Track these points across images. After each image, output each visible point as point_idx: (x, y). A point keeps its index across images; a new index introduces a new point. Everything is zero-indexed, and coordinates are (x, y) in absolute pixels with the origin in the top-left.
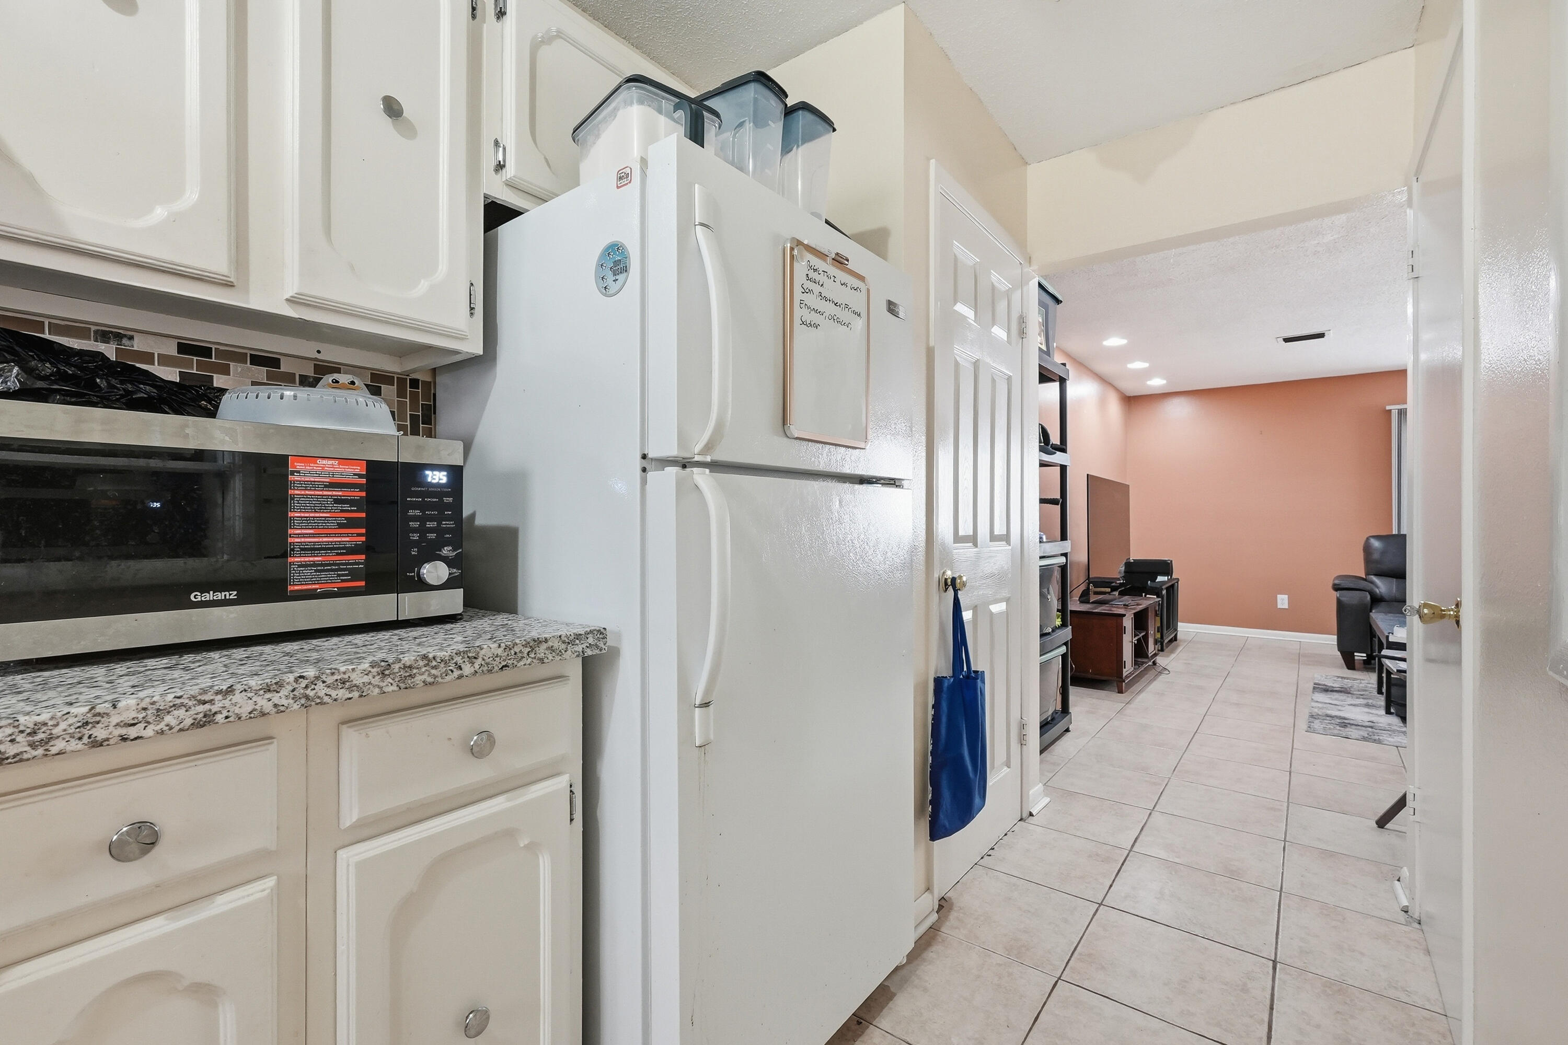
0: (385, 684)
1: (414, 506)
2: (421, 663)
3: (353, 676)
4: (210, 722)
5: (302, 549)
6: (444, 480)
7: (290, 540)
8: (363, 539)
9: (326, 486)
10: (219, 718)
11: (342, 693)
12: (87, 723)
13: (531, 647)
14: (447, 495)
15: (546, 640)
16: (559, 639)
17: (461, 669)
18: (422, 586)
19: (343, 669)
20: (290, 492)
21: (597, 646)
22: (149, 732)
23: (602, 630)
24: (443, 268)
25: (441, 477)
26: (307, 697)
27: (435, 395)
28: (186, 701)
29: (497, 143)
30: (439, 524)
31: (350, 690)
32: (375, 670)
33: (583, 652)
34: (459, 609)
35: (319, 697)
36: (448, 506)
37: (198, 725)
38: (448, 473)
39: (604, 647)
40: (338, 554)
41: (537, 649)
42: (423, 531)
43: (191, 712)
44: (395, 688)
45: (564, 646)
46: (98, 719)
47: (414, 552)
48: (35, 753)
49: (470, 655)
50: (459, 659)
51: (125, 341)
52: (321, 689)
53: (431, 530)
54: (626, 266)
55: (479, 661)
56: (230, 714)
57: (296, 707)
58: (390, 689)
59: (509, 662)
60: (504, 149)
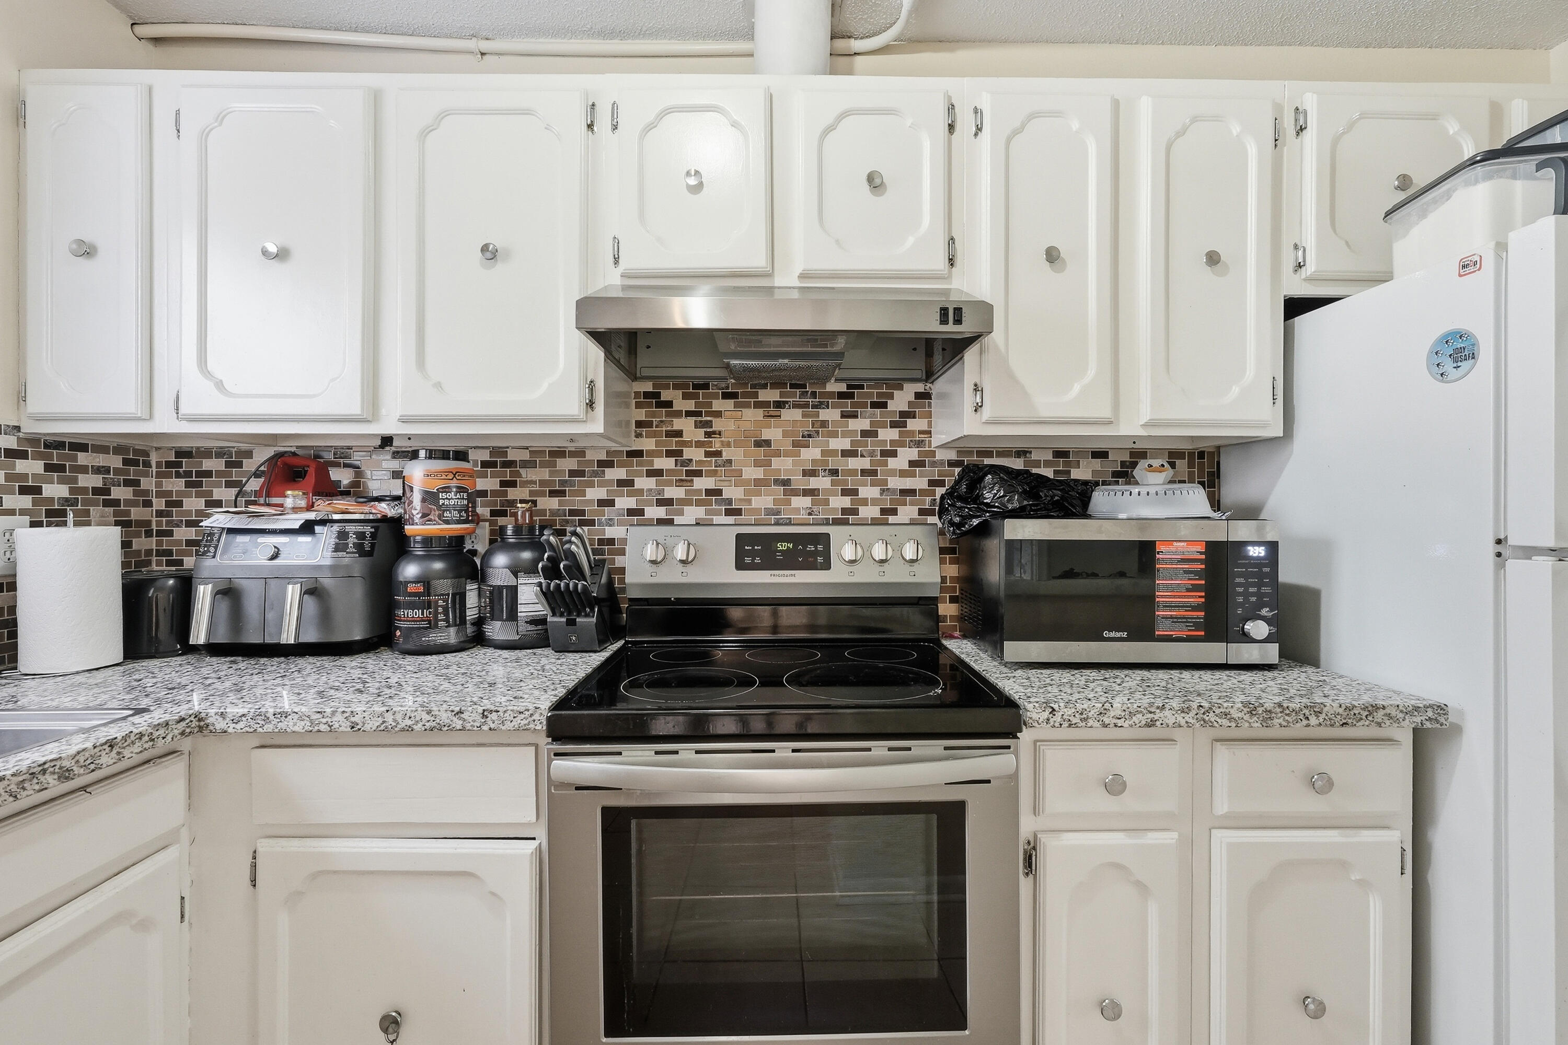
0: (1252, 721)
1: (1240, 575)
2: (1278, 710)
3: (1232, 711)
4: (1153, 725)
5: (1164, 606)
6: (1263, 554)
7: (1157, 600)
8: (1203, 600)
9: (1178, 561)
10: (1158, 723)
11: (1225, 722)
12: (1101, 713)
13: (1369, 711)
14: (1265, 566)
15: (1384, 708)
16: (1397, 708)
17: (1309, 720)
18: (1246, 638)
19: (1225, 705)
20: (1157, 566)
21: (1437, 721)
22: (1126, 725)
23: (1443, 706)
24: (1250, 373)
25: (1260, 551)
26: (1204, 720)
27: (1218, 463)
28: (1143, 710)
29: (1296, 247)
30: (1259, 589)
31: (1230, 720)
32: (1246, 710)
33: (1421, 723)
34: (1275, 660)
35: (1211, 722)
36: (1266, 575)
37: (1148, 725)
38: (1266, 548)
39: (1445, 722)
40: (1186, 611)
41: (1375, 714)
42: (1246, 595)
43: (1145, 717)
44: (1258, 725)
45: (1401, 715)
46: (1106, 712)
47: (1239, 611)
48: (1082, 724)
49: (1315, 710)
50: (1306, 712)
51: (1028, 455)
52: (1211, 717)
53: (1253, 594)
54: (1473, 354)
55: (1323, 715)
56: (1163, 722)
57: (1198, 725)
58: (1256, 725)
59: (1349, 720)
60: (1304, 250)
